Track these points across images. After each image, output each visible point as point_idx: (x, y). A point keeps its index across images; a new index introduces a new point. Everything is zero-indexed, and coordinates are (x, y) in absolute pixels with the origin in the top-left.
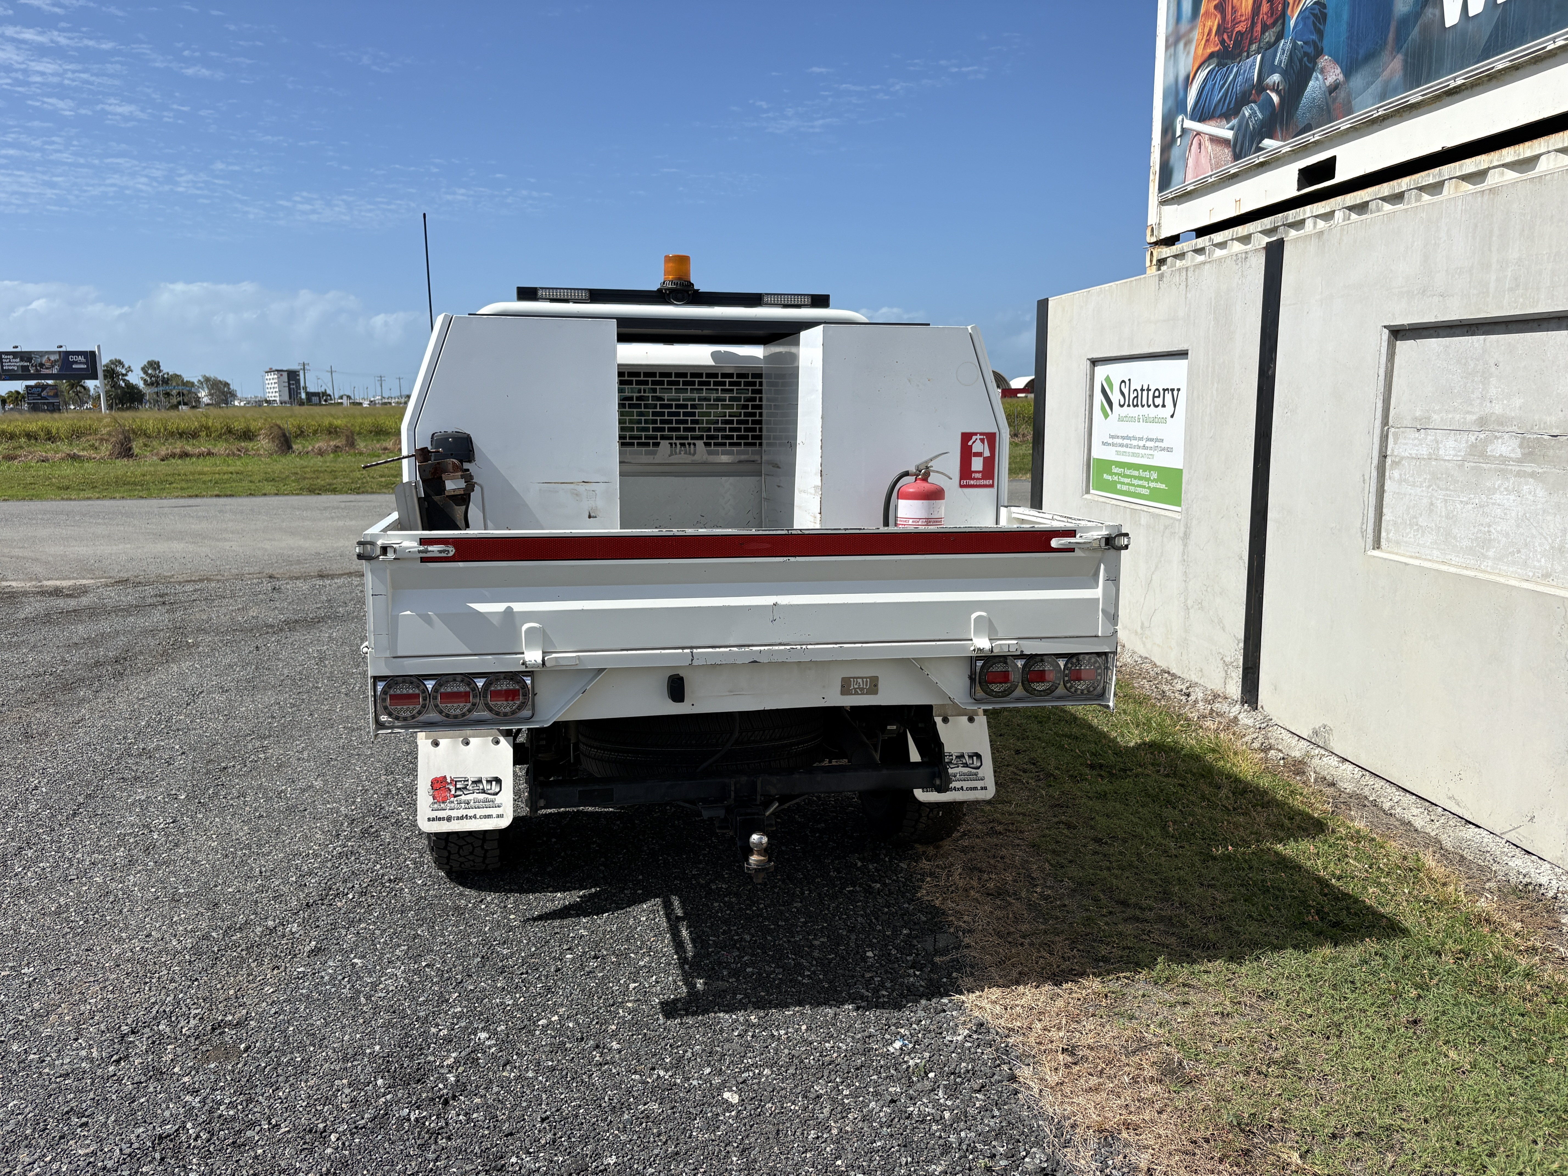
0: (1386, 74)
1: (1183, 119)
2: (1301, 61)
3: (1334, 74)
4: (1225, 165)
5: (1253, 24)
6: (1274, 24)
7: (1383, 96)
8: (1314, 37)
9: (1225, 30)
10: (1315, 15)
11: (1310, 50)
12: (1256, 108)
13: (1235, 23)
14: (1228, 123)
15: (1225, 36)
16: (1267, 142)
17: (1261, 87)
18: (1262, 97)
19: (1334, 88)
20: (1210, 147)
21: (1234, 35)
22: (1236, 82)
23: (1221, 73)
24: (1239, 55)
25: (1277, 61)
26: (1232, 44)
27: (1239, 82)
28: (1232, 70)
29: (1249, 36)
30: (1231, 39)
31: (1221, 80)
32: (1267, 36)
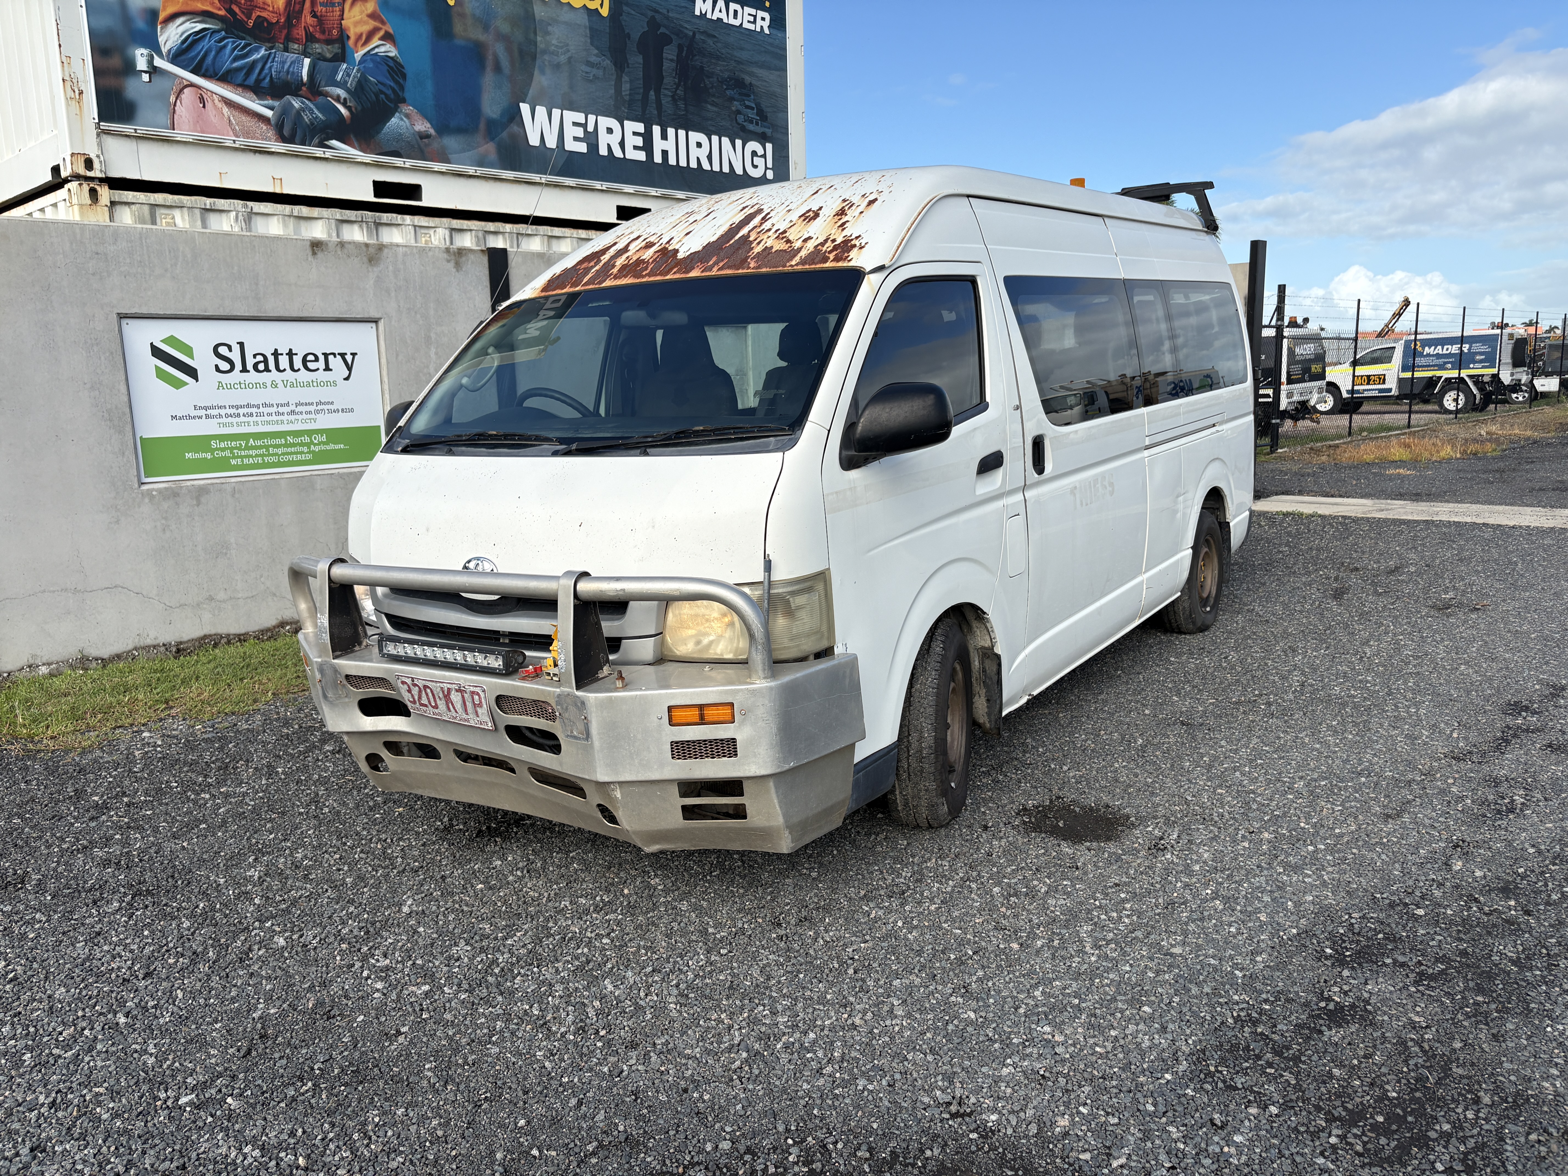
1: (152, 56)
2: (377, 96)
3: (422, 126)
5: (289, 24)
6: (328, 42)
8: (392, 84)
9: (234, 2)
10: (388, 66)
11: (389, 92)
12: (312, 106)
14: (260, 99)
15: (235, 8)
16: (334, 143)
17: (314, 89)
18: (320, 99)
19: (428, 136)
20: (226, 110)
21: (254, 16)
22: (268, 65)
23: (234, 42)
24: (269, 41)
25: (339, 77)
26: (251, 23)
27: (274, 67)
28: (257, 50)
29: (285, 32)
30: (249, 18)
31: (234, 49)
32: (317, 48)
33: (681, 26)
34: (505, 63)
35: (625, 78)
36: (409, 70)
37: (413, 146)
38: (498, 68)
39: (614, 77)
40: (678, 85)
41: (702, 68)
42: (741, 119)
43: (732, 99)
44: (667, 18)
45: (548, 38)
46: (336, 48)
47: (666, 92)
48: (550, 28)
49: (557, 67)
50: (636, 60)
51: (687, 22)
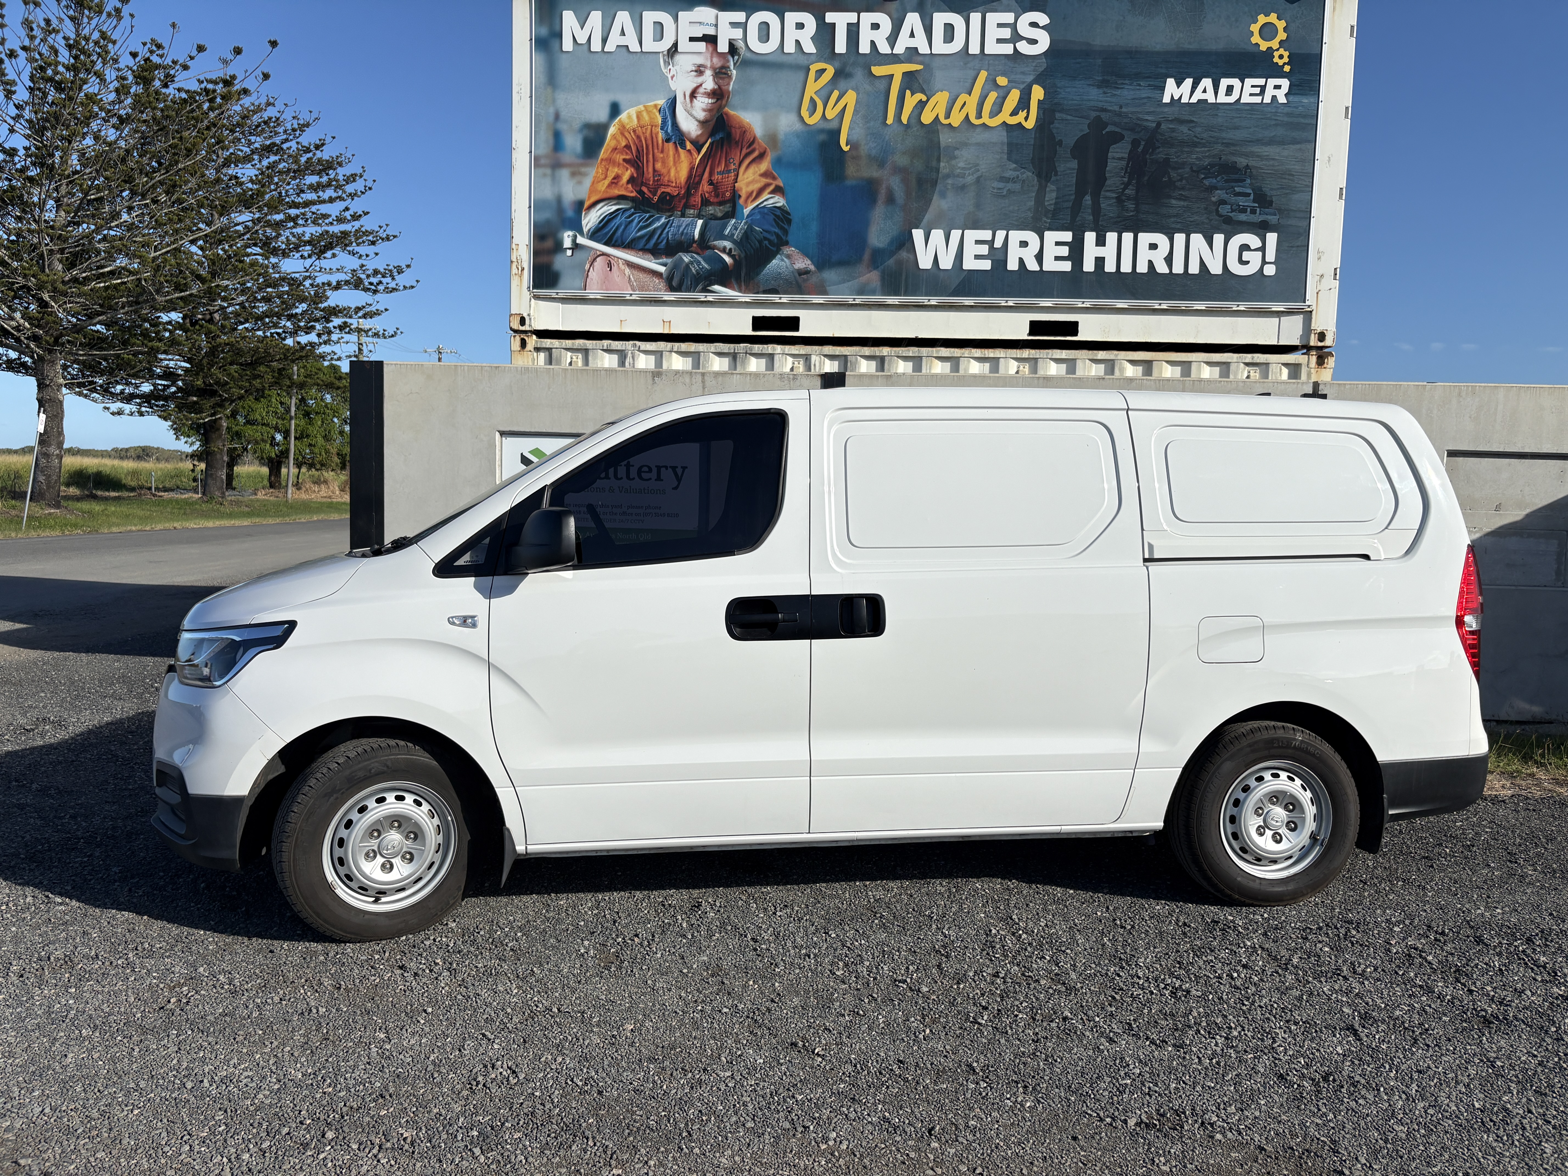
0: (863, 279)
1: (575, 237)
2: (760, 242)
3: (803, 263)
4: (654, 291)
5: (688, 194)
6: (720, 204)
7: (861, 292)
8: (777, 230)
9: (642, 184)
10: (775, 215)
11: (773, 238)
12: (700, 259)
13: (658, 184)
14: (656, 259)
15: (645, 189)
16: (716, 287)
17: (704, 244)
18: (708, 252)
19: (806, 272)
20: (627, 271)
21: (659, 193)
22: (667, 230)
23: (640, 216)
24: (669, 211)
25: (727, 232)
26: (656, 198)
27: (671, 231)
28: (658, 219)
29: (684, 201)
30: (655, 195)
31: (640, 222)
32: (711, 210)
33: (1139, 119)
34: (899, 194)
35: (1051, 187)
36: (795, 217)
37: (791, 283)
38: (891, 200)
39: (1036, 188)
40: (1126, 186)
41: (1167, 161)
42: (1224, 210)
43: (1212, 189)
44: (1119, 114)
45: (953, 162)
46: (727, 208)
47: (1108, 194)
48: (957, 152)
49: (963, 188)
50: (1068, 167)
51: (1148, 113)
